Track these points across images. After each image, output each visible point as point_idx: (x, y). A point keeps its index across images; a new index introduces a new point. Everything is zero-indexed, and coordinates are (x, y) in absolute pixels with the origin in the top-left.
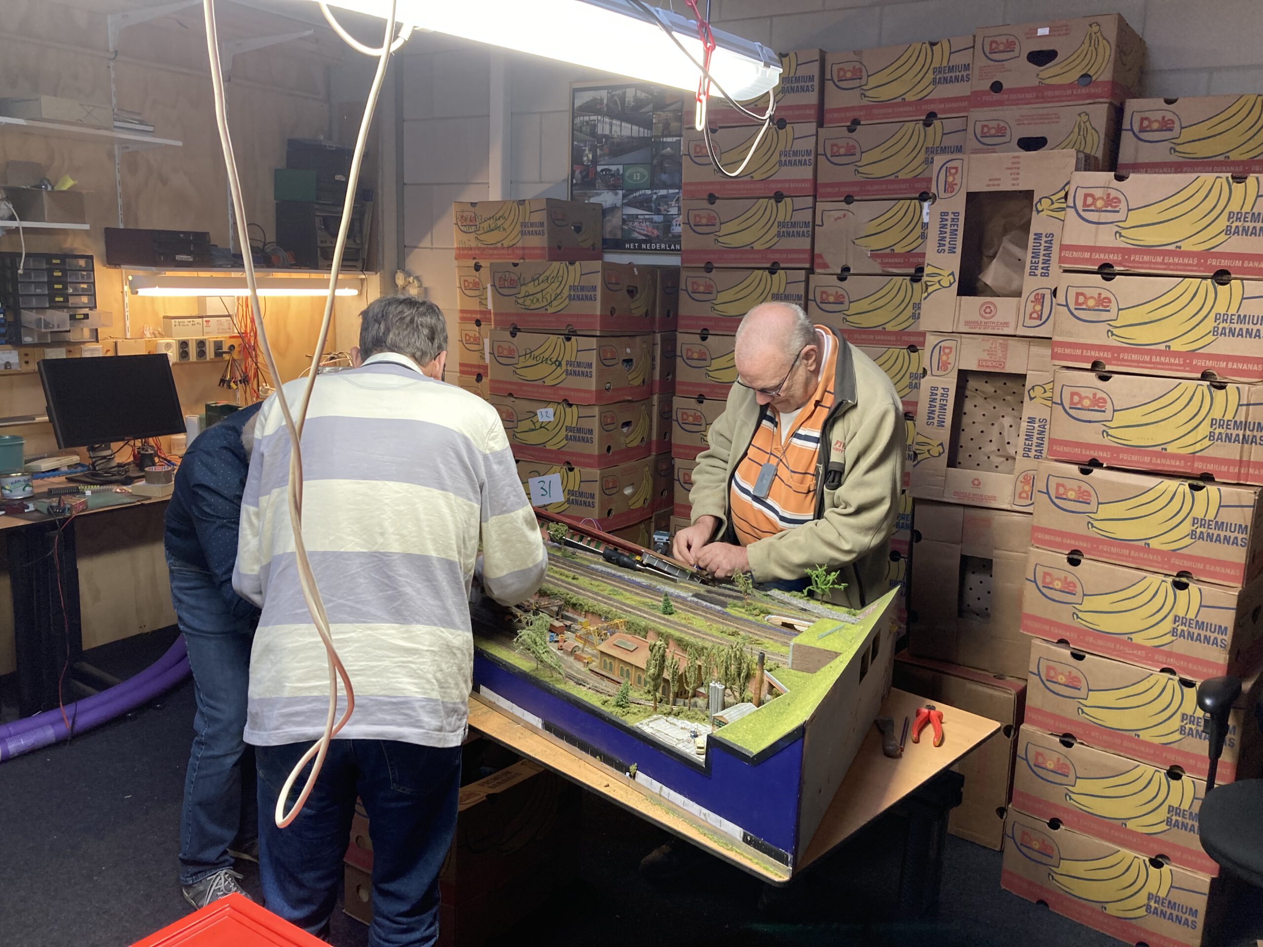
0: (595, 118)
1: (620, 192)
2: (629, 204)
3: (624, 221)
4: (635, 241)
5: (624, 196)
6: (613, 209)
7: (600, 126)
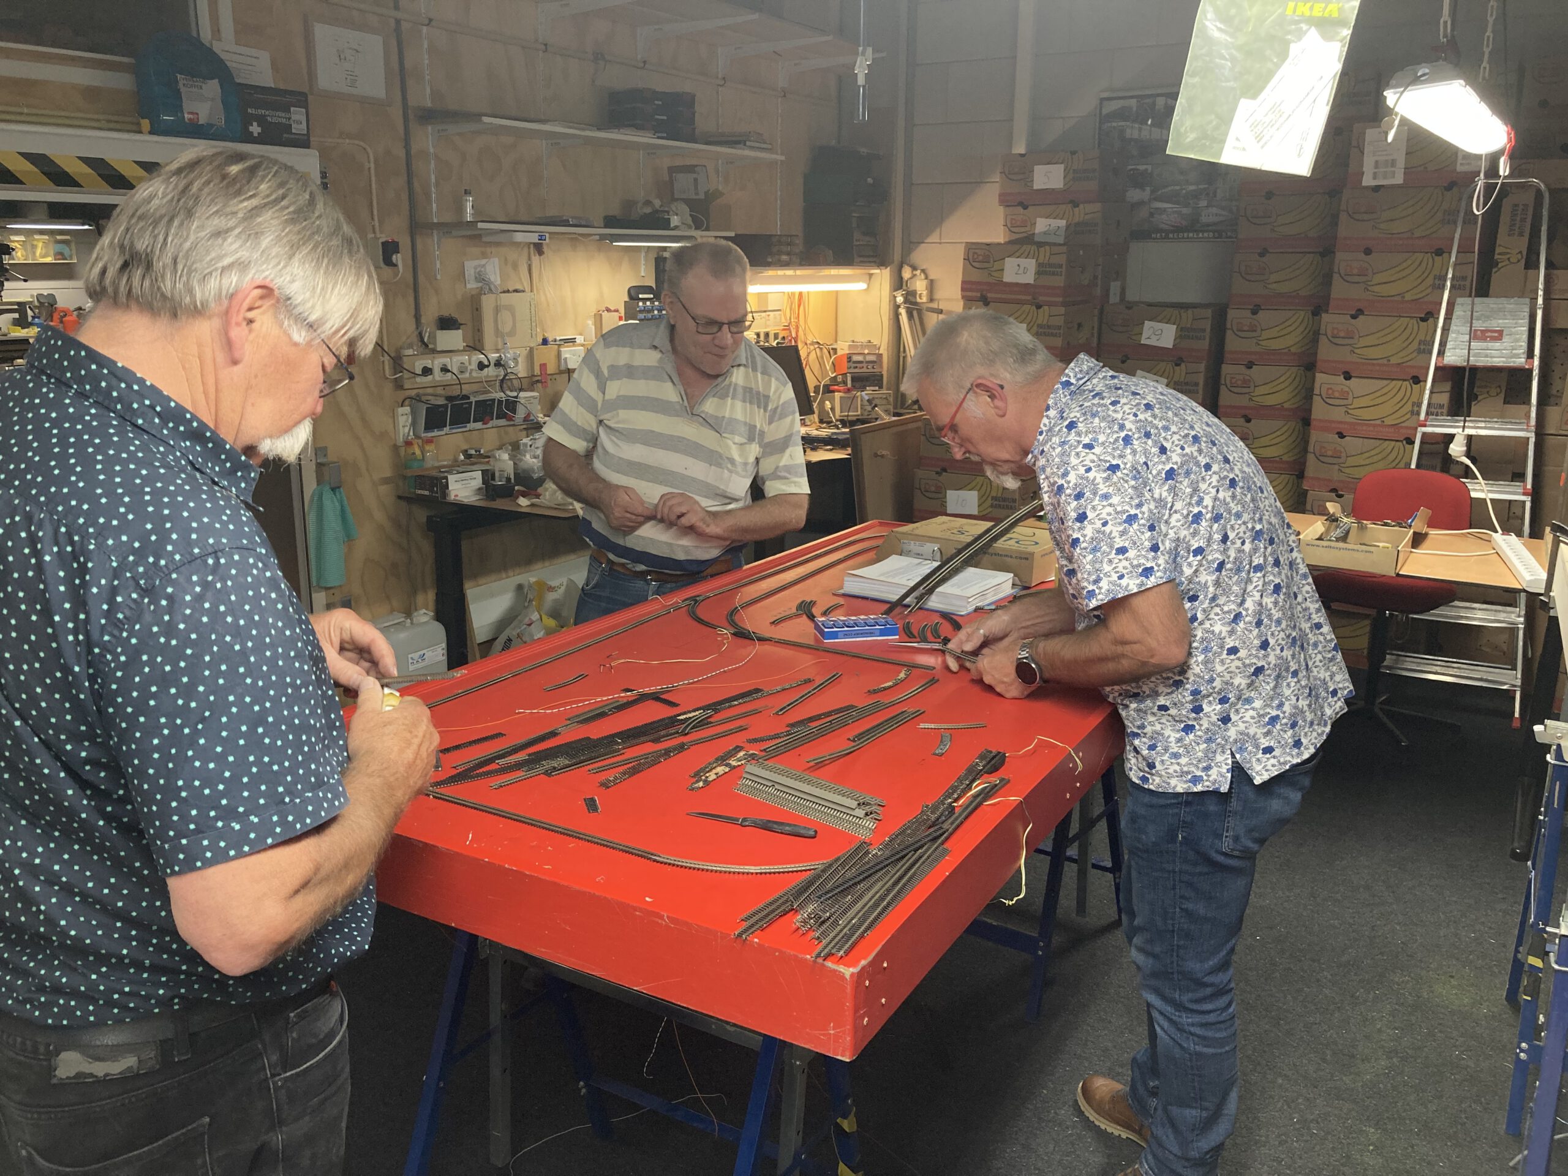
0: (1123, 123)
1: (1148, 189)
2: (1156, 199)
3: (1152, 215)
4: (1161, 231)
5: (1152, 192)
6: (1142, 203)
7: (1128, 131)
